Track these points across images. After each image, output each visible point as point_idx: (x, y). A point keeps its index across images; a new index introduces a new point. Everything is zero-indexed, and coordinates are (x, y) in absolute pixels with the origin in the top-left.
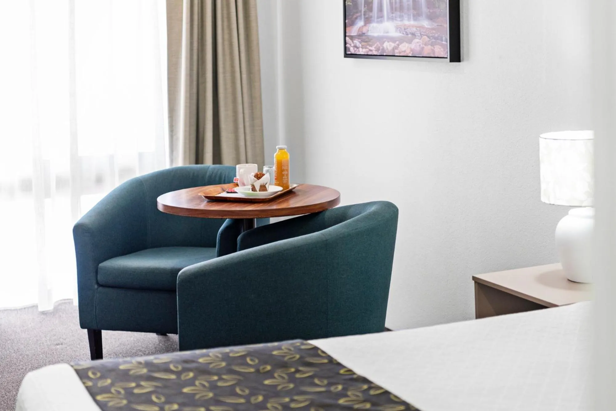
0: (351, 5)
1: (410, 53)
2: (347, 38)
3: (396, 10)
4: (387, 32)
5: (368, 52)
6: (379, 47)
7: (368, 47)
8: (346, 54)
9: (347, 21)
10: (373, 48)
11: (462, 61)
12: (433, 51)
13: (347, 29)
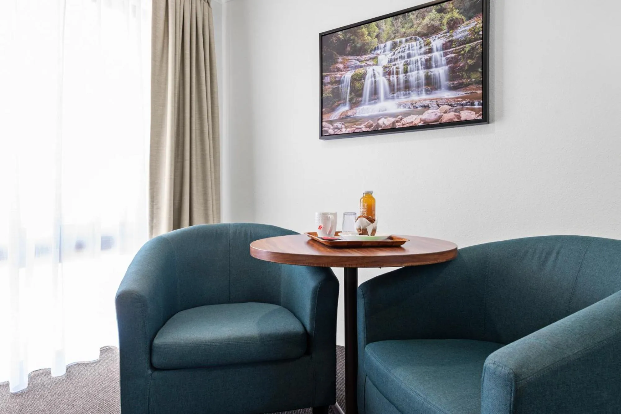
0: (330, 96)
1: (420, 122)
2: (324, 124)
3: (399, 90)
4: (386, 110)
5: (355, 130)
6: (372, 124)
7: (355, 126)
8: (322, 136)
9: (323, 110)
10: (363, 126)
11: (491, 123)
12: (459, 117)
13: (323, 116)
